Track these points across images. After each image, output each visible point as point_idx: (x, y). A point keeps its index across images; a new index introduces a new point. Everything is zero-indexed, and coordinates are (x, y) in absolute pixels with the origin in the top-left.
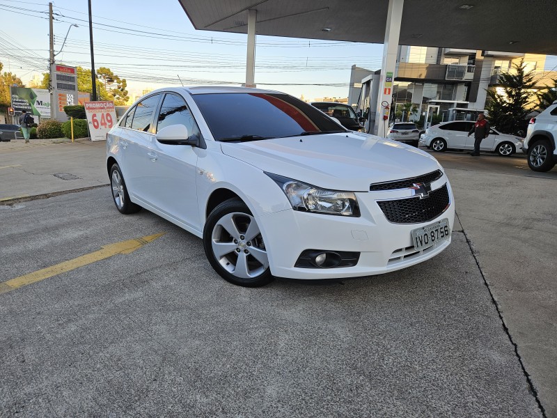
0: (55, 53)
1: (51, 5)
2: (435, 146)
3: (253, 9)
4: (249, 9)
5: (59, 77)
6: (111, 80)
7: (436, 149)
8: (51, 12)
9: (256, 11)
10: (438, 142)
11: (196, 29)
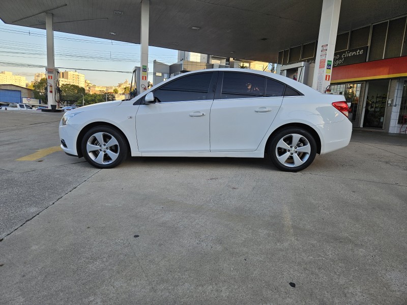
3: (50, 12)
4: (46, 12)
9: (53, 14)
11: (5, 23)
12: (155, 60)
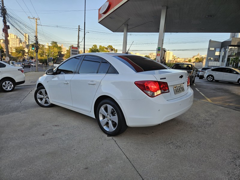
0: (79, 42)
1: (79, 26)
2: (209, 79)
5: (72, 51)
6: (112, 50)
7: (209, 80)
8: (79, 28)
9: (127, 24)
10: (210, 77)
12: (211, 40)
